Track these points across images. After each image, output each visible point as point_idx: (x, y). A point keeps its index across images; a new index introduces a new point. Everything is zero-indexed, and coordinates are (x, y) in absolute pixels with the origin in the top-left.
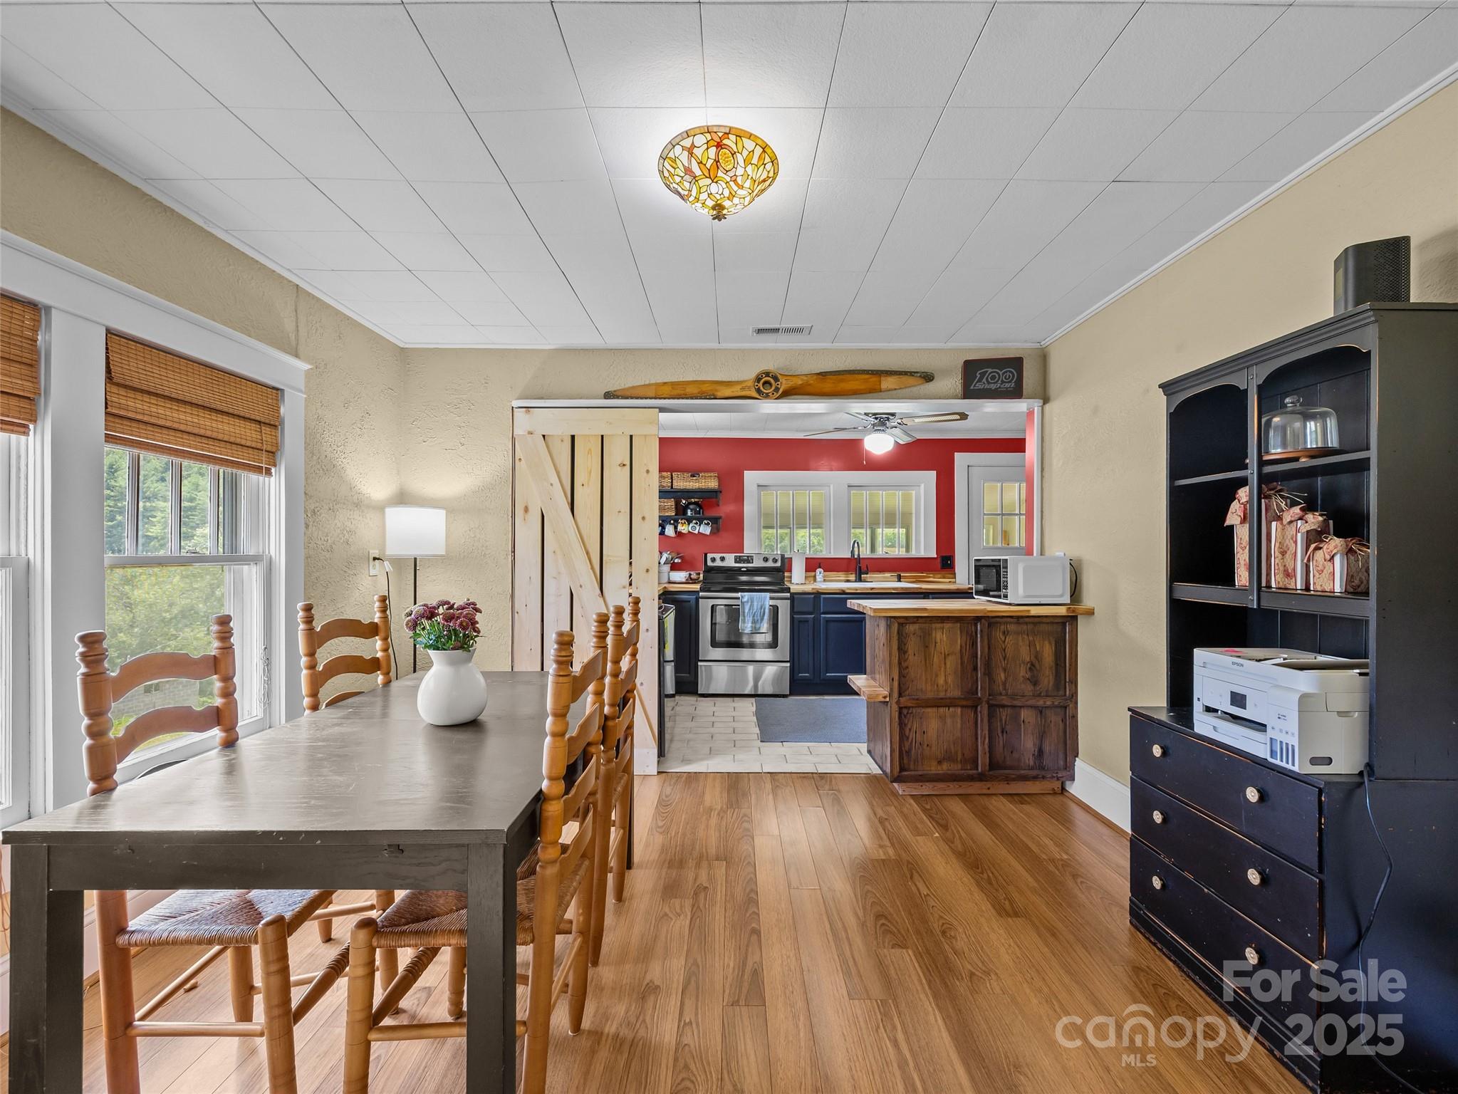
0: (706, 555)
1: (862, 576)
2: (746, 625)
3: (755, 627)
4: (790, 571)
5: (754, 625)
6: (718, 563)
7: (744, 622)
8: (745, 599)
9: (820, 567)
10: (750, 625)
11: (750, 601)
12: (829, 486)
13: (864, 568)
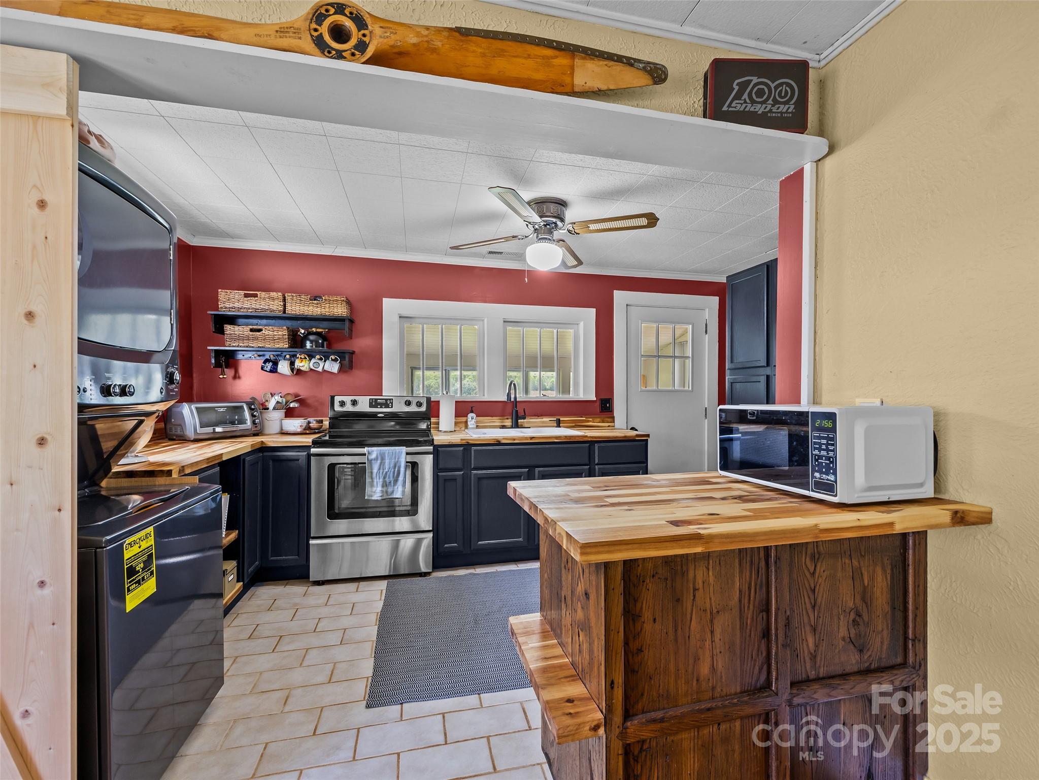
0: (333, 398)
1: (519, 421)
2: (374, 489)
3: (387, 492)
4: (438, 416)
5: (385, 489)
6: (349, 408)
7: (372, 485)
8: (373, 456)
9: (472, 412)
10: (379, 489)
11: (379, 458)
12: (483, 320)
13: (521, 413)
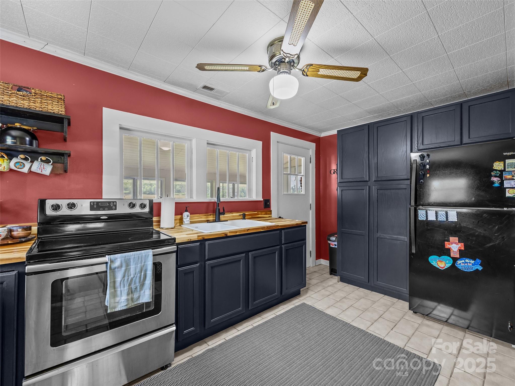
0: (44, 202)
1: (220, 216)
2: (117, 299)
3: (132, 299)
4: (159, 215)
5: (130, 297)
6: (65, 211)
7: (114, 295)
8: (117, 264)
9: (186, 211)
10: (124, 297)
11: (124, 265)
12: (191, 139)
13: (221, 211)
